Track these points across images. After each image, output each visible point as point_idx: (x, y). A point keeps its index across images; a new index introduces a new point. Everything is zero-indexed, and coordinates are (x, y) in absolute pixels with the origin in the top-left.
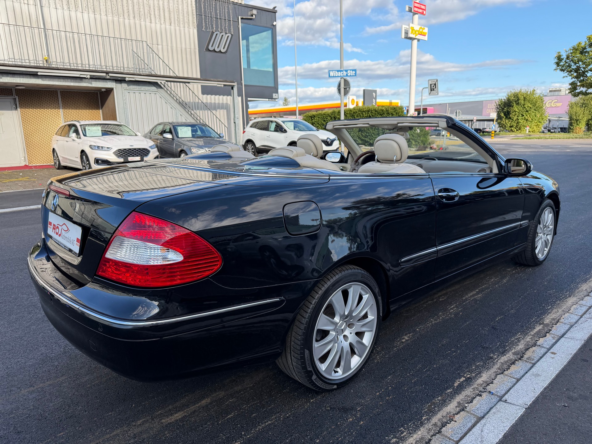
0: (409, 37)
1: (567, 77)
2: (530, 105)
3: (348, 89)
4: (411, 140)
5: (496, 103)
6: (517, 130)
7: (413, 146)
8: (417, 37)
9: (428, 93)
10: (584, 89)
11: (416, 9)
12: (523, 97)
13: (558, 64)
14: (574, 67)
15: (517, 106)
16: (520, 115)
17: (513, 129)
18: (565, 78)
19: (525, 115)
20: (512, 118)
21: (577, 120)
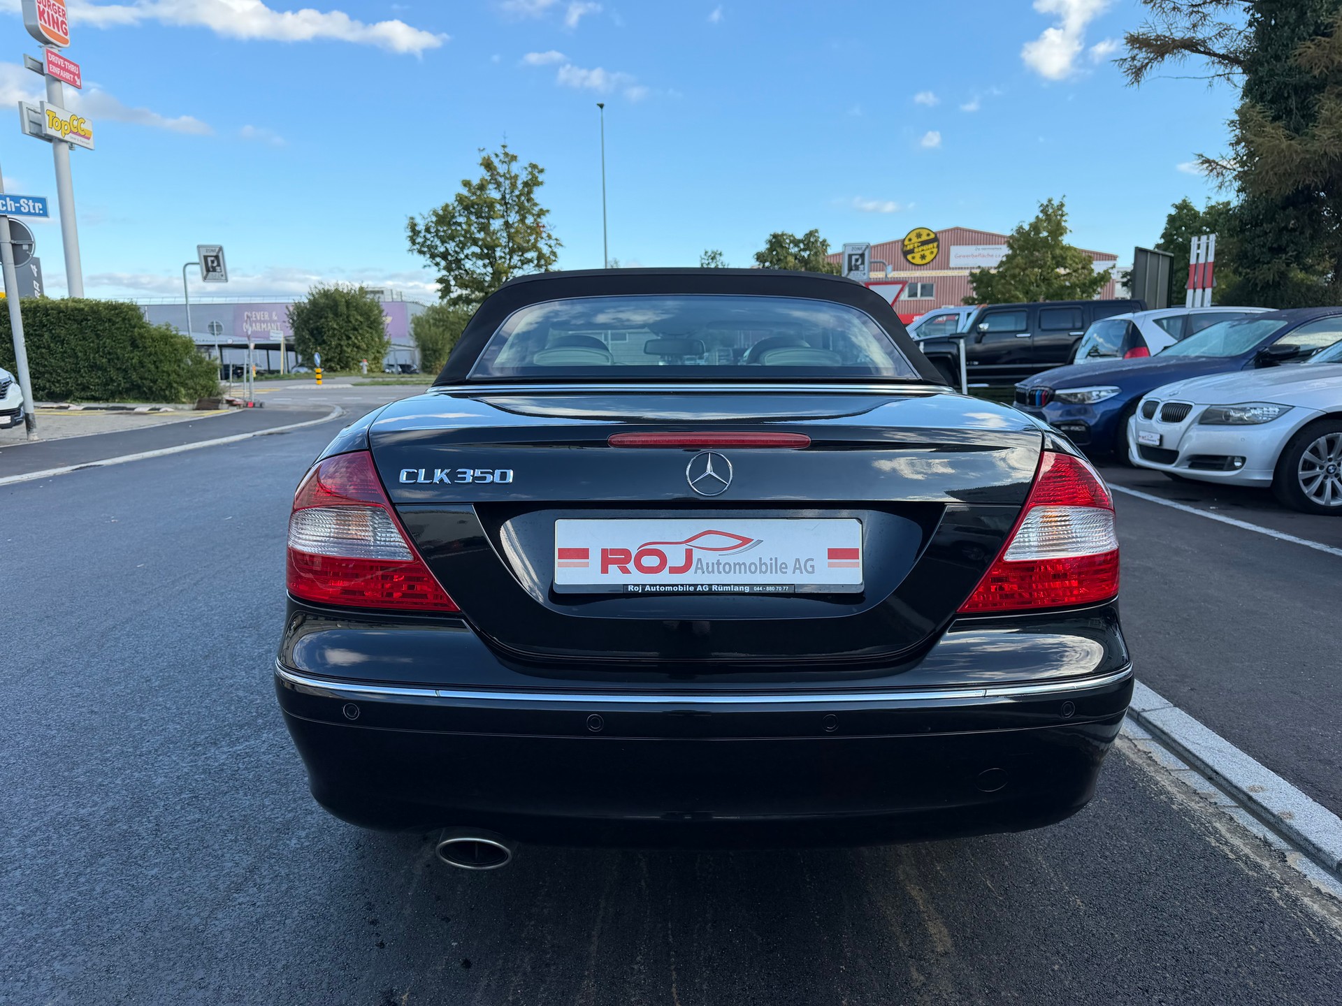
0: (46, 135)
1: (429, 266)
2: (359, 318)
3: (25, 247)
4: (175, 385)
5: (287, 308)
6: (342, 368)
7: (184, 400)
8: (67, 138)
10: (465, 292)
11: (56, 70)
12: (343, 300)
13: (414, 243)
14: (442, 249)
15: (335, 318)
16: (344, 338)
17: (333, 365)
18: (427, 269)
19: (353, 338)
20: (329, 343)
21: (435, 351)
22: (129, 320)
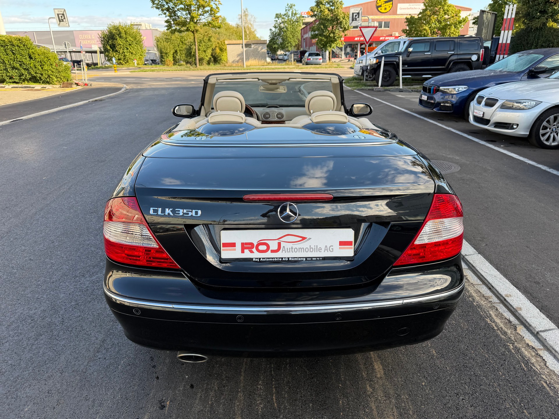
1: (161, 14)
2: (131, 39)
4: (51, 76)
6: (125, 63)
7: (56, 83)
9: (56, 24)
10: (178, 27)
12: (123, 31)
14: (167, 6)
15: (120, 39)
16: (125, 49)
17: (121, 62)
18: (160, 16)
19: (129, 49)
20: (119, 51)
21: (166, 54)
22: (26, 46)
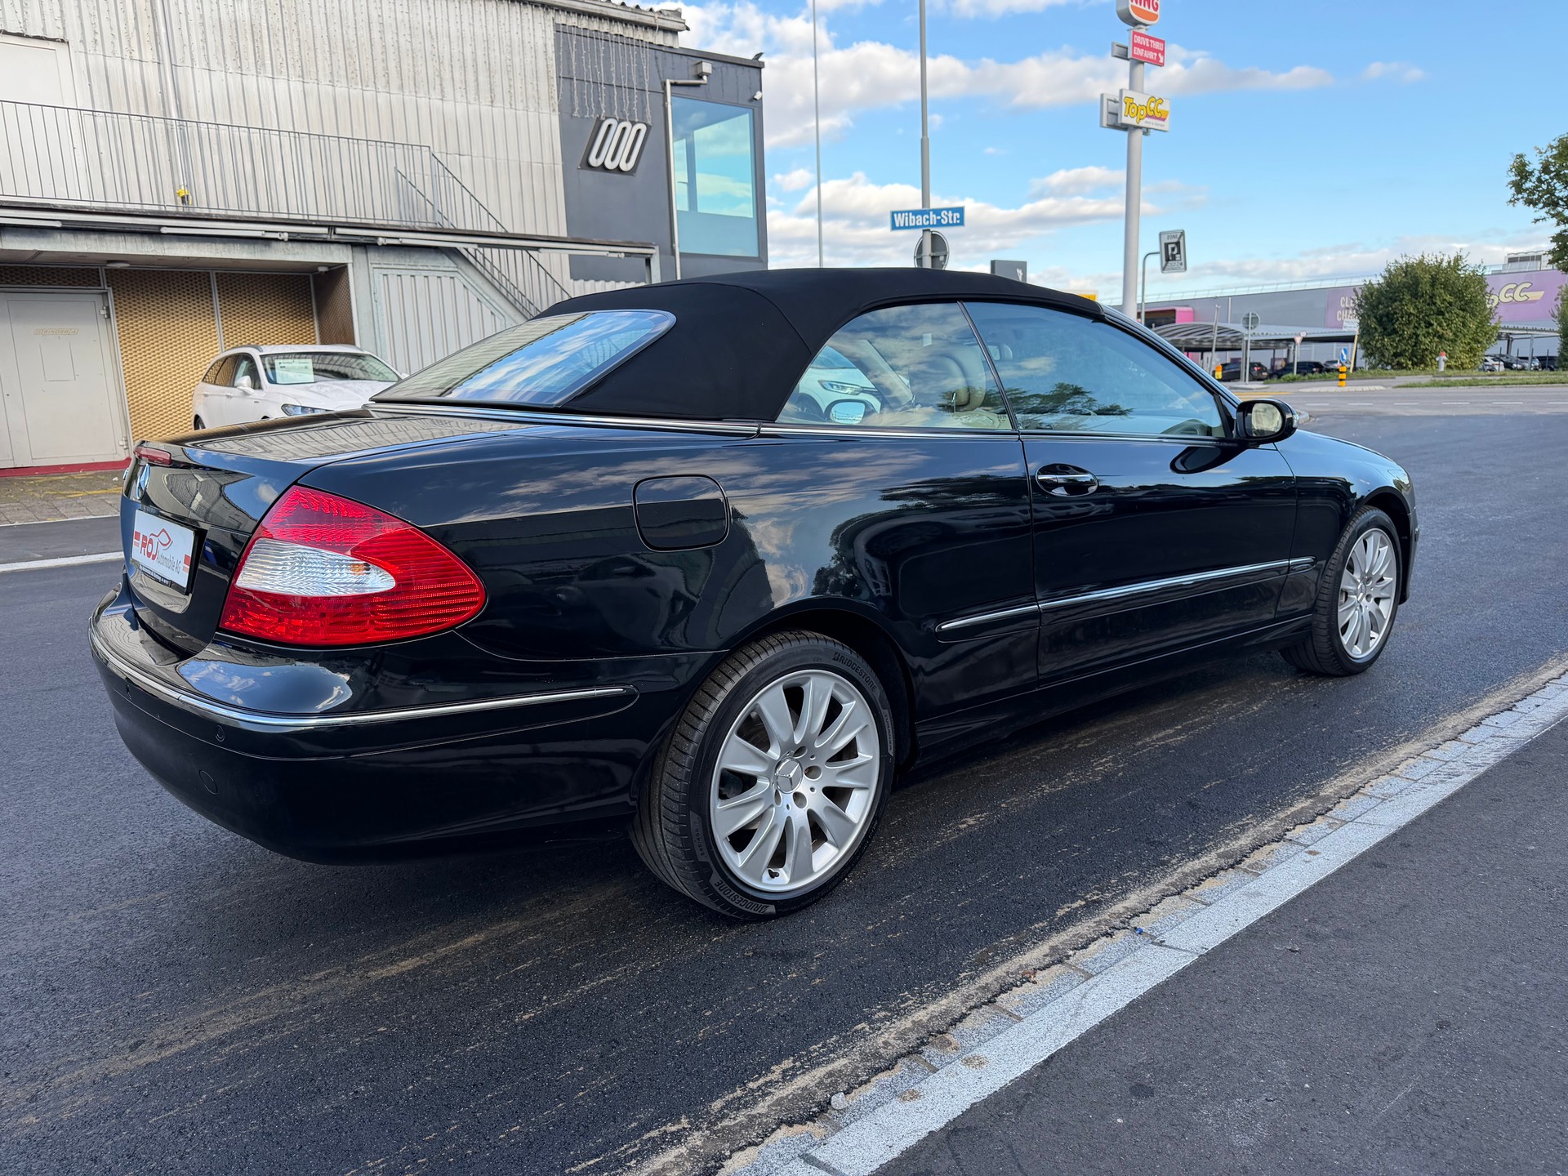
0: (1122, 124)
1: (1544, 219)
2: (1448, 298)
3: (942, 258)
5: (1355, 291)
6: (1414, 364)
8: (1142, 124)
9: (1158, 267)
11: (1140, 52)
12: (1427, 276)
13: (1518, 187)
14: (1564, 193)
15: (1414, 300)
16: (1423, 325)
17: (1403, 361)
18: (1540, 223)
19: (1435, 324)
20: (1401, 332)
